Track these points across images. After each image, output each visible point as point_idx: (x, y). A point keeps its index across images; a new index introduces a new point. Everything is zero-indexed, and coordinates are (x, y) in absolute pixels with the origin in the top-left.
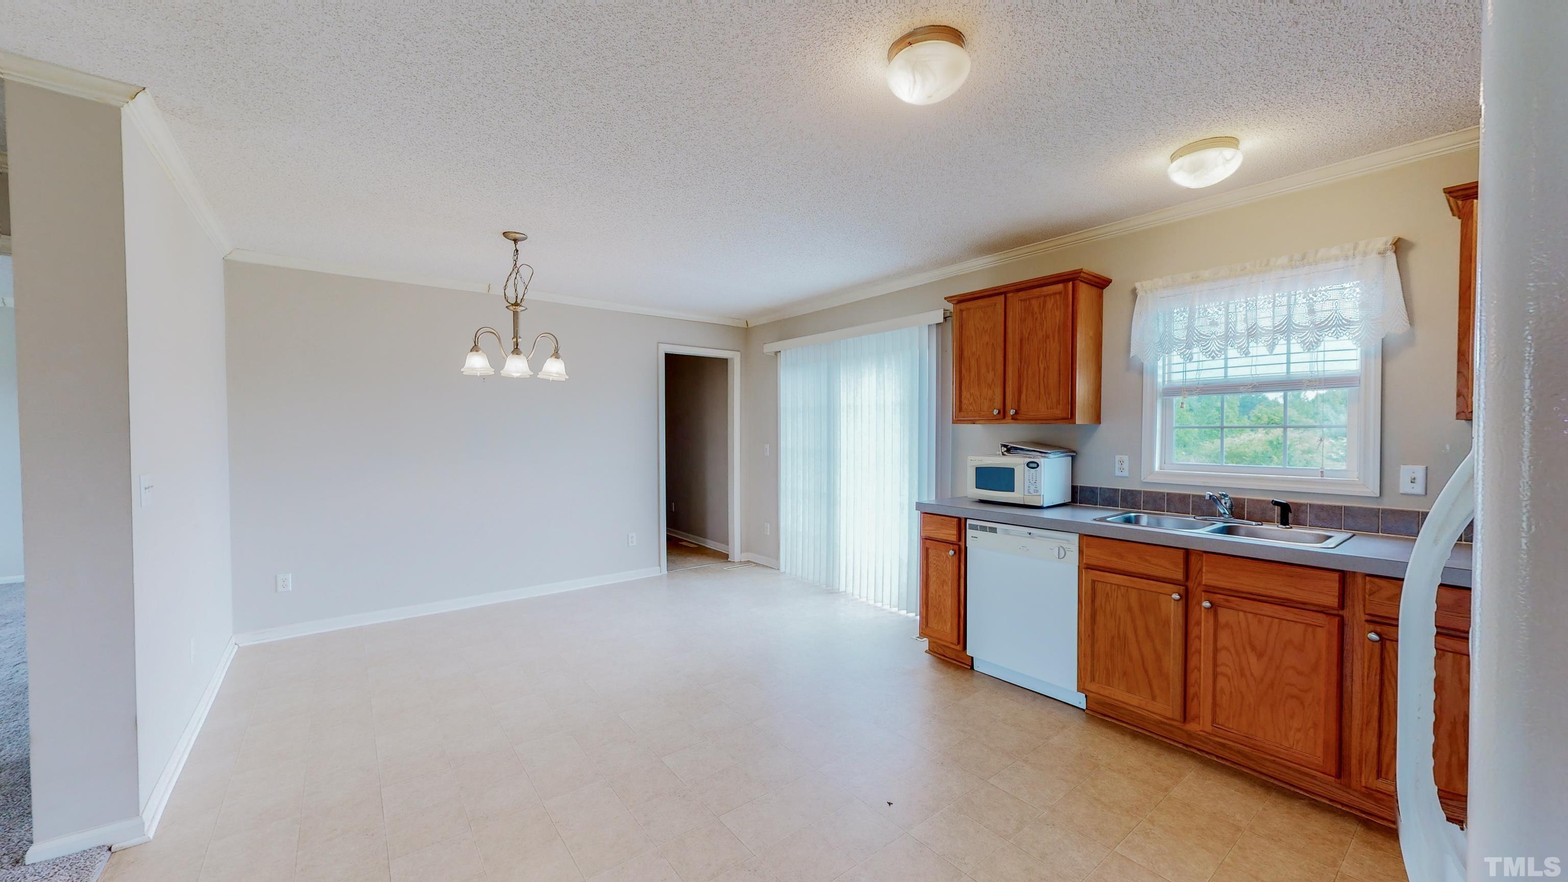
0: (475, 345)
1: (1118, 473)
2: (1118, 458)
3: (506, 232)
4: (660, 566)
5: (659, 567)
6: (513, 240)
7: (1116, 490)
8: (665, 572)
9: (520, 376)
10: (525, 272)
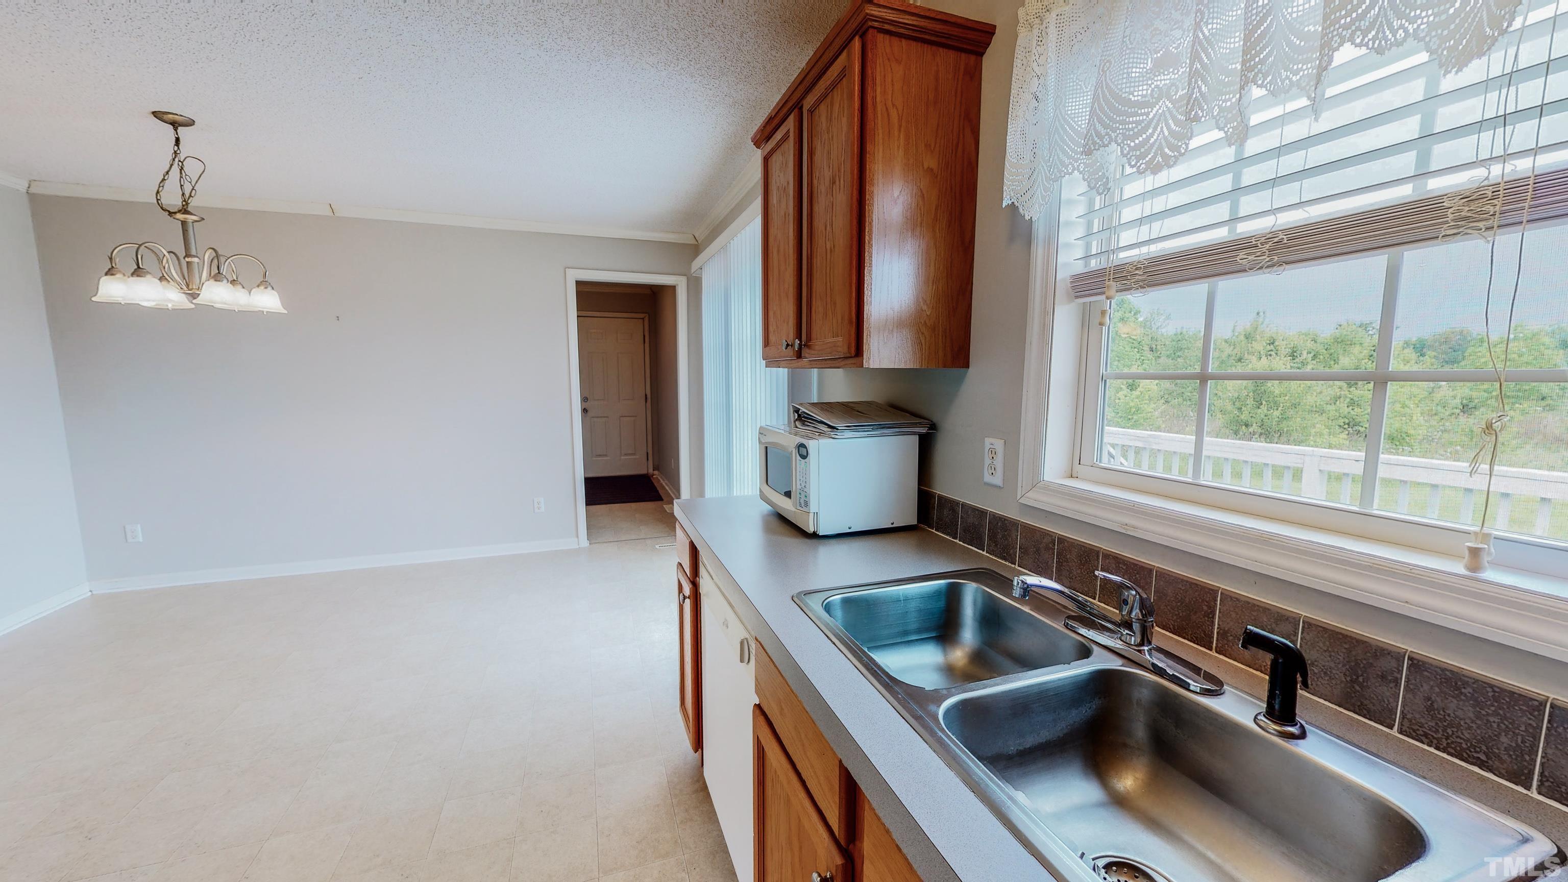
0: (139, 267)
1: (987, 478)
2: (988, 441)
3: (155, 112)
4: (578, 537)
5: (576, 539)
6: (171, 124)
7: (982, 513)
8: (584, 542)
9: (156, 305)
10: (192, 169)
